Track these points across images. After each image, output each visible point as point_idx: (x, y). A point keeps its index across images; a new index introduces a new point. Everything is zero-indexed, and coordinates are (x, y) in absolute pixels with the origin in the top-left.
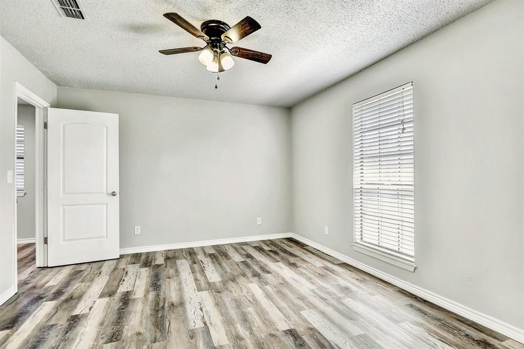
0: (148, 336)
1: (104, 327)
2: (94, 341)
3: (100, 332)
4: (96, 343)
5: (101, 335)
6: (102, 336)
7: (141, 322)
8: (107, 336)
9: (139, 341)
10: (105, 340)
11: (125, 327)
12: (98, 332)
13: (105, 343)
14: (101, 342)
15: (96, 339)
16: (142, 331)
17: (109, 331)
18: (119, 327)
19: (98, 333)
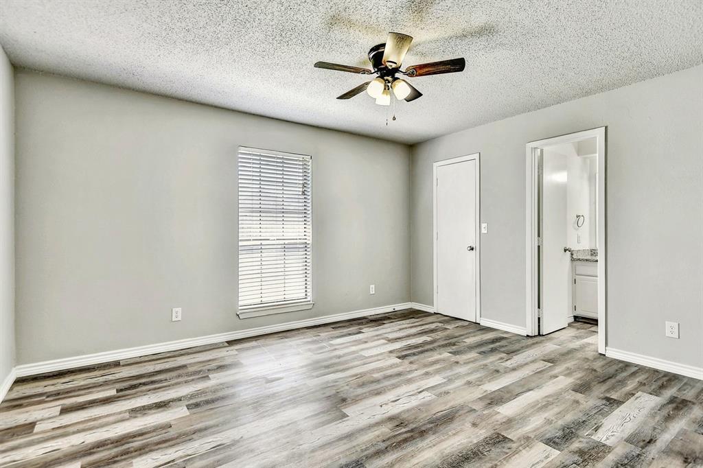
0: (471, 418)
1: (496, 462)
2: (520, 453)
3: (505, 459)
4: (521, 448)
5: (507, 453)
6: (508, 451)
7: (454, 434)
8: (504, 447)
9: (483, 420)
10: (509, 445)
11: (475, 442)
12: (507, 461)
13: (512, 441)
14: (514, 446)
15: (517, 452)
16: (469, 425)
17: (495, 451)
18: (481, 448)
19: (508, 459)
